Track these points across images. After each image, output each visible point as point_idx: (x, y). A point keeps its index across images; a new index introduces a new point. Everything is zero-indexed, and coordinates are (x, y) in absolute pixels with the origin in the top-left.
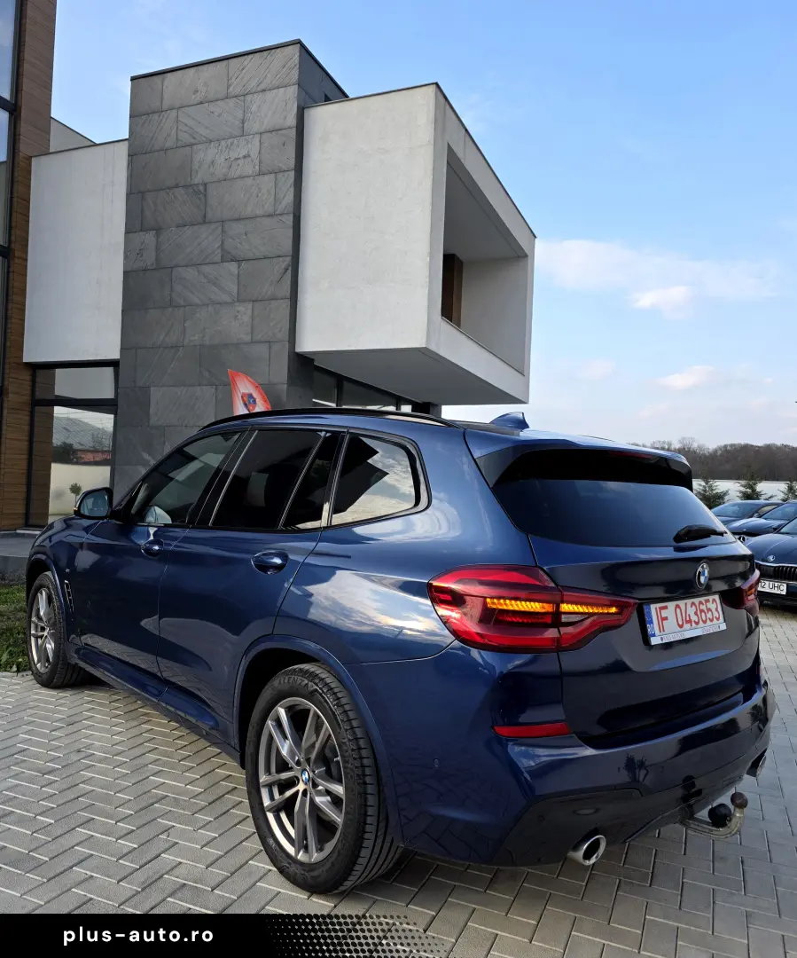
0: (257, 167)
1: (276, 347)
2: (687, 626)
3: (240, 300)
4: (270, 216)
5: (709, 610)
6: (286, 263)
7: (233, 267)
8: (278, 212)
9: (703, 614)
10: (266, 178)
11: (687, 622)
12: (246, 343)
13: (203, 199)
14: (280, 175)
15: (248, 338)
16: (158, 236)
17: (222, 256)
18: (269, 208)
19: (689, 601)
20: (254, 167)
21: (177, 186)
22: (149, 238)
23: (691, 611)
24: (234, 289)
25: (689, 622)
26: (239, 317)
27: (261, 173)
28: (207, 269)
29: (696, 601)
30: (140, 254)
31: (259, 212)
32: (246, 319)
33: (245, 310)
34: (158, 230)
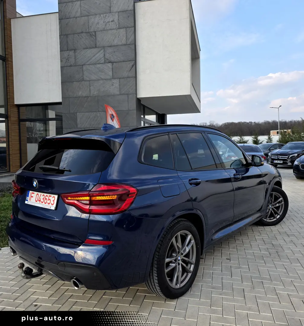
0: (118, 26)
1: (130, 96)
2: (38, 202)
3: (113, 78)
4: (125, 45)
5: (49, 199)
6: (132, 64)
7: (110, 65)
8: (128, 44)
9: (46, 200)
10: (122, 30)
11: (39, 201)
12: (118, 95)
13: (95, 38)
14: (128, 29)
15: (118, 93)
16: (75, 52)
17: (105, 61)
18: (124, 42)
19: (42, 194)
20: (116, 25)
21: (82, 32)
22: (71, 53)
23: (42, 197)
24: (111, 73)
25: (40, 201)
26: (114, 85)
27: (119, 28)
28: (98, 66)
29: (45, 194)
30: (68, 59)
31: (120, 43)
32: (117, 85)
33: (116, 82)
34: (75, 50)
